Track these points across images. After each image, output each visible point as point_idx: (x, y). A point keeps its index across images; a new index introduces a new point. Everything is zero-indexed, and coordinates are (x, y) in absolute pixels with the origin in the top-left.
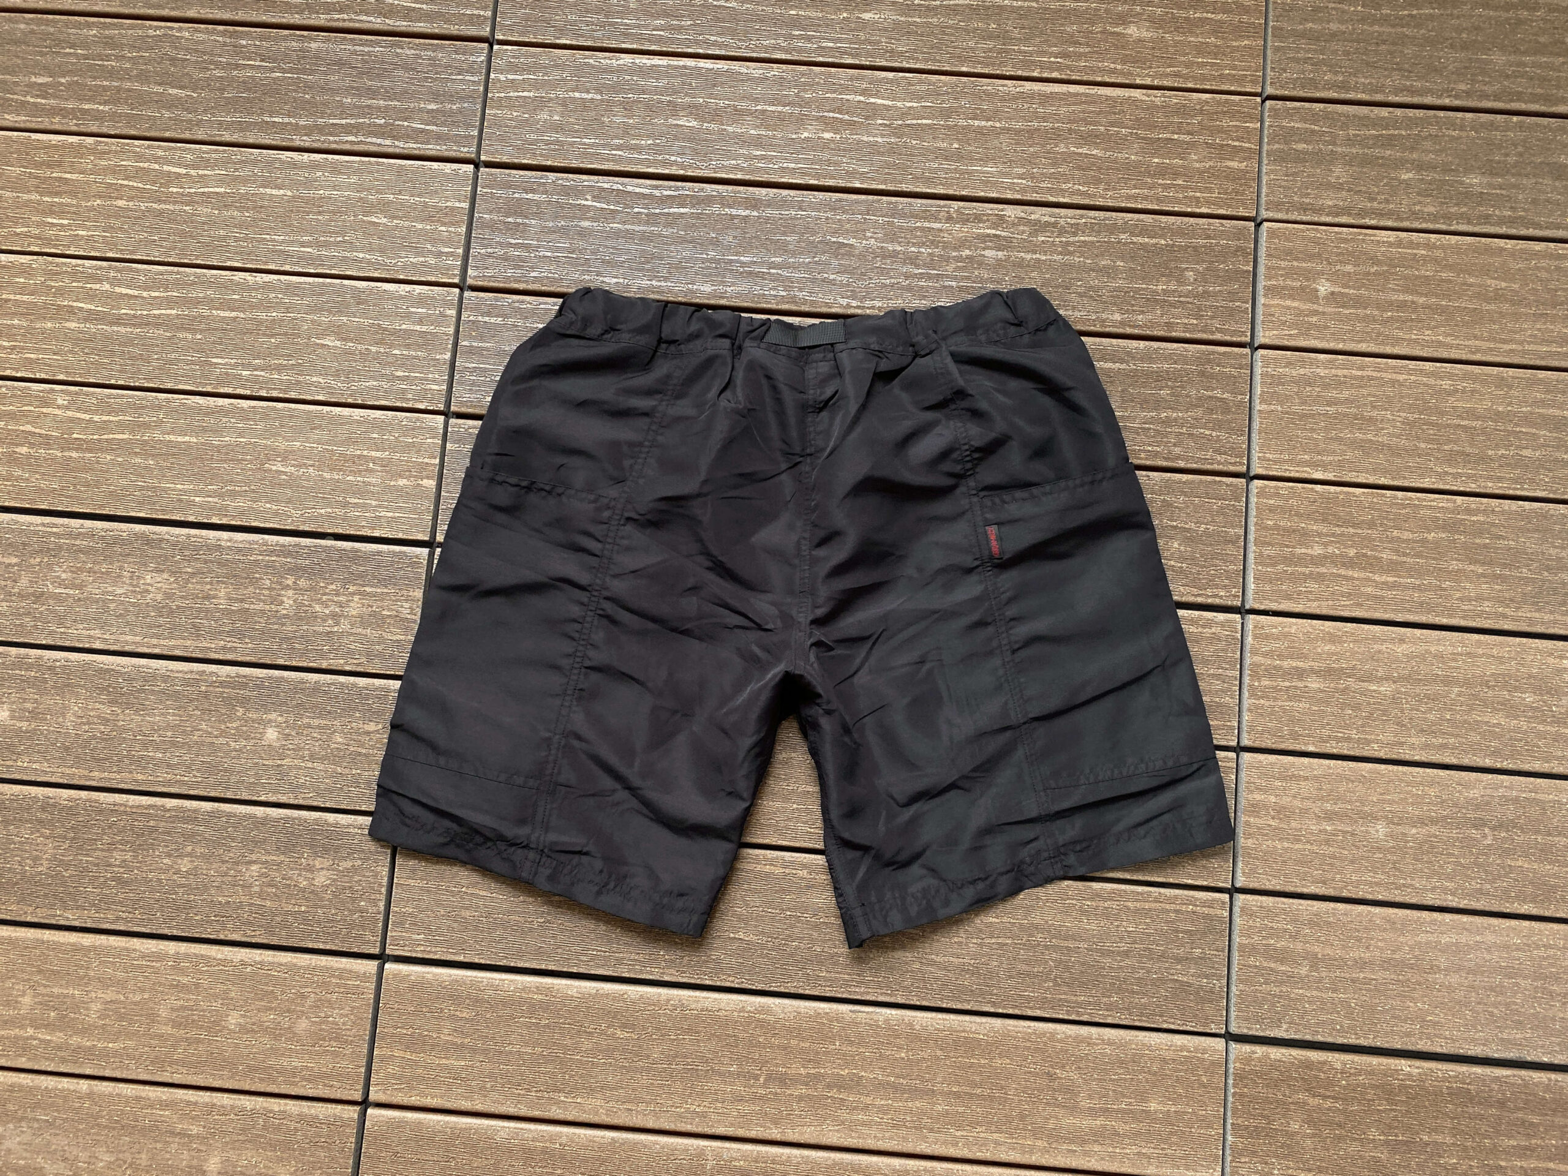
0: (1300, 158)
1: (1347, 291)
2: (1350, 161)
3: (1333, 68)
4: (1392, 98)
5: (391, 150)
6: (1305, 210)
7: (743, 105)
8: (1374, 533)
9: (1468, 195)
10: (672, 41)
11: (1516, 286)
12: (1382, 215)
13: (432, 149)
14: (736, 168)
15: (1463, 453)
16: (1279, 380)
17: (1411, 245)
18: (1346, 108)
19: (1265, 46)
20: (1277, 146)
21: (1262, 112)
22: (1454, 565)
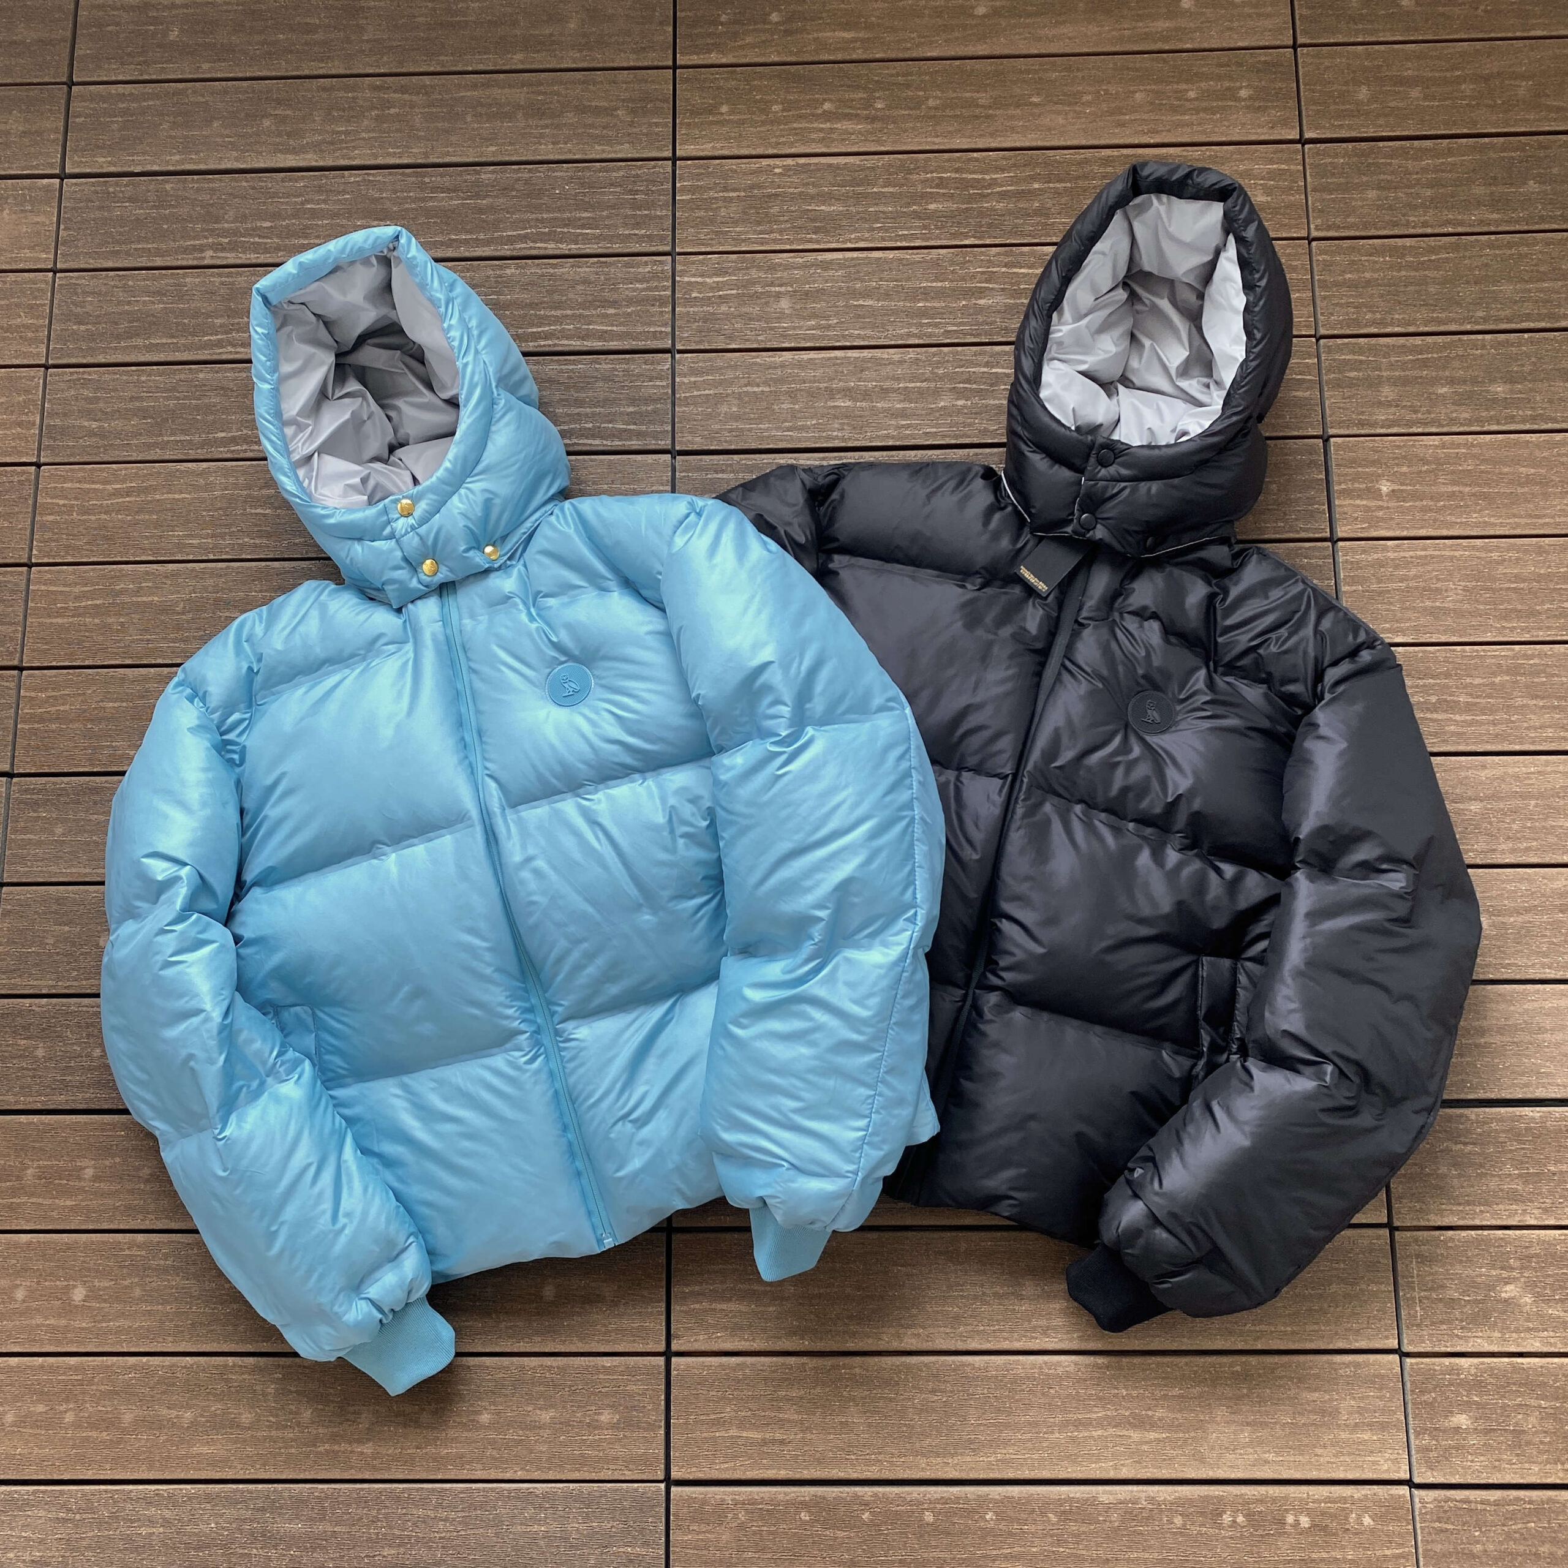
0: (1352, 384)
1: (1405, 488)
2: (1394, 382)
3: (1371, 308)
4: (1423, 329)
5: (601, 448)
6: (1363, 425)
7: (887, 384)
8: (1450, 682)
9: (1494, 401)
10: (823, 337)
11: (1543, 471)
12: (1426, 424)
13: (635, 444)
14: (888, 436)
15: (1516, 611)
16: (1356, 566)
17: (1453, 445)
18: (1386, 340)
19: (1313, 296)
22: (1519, 702)
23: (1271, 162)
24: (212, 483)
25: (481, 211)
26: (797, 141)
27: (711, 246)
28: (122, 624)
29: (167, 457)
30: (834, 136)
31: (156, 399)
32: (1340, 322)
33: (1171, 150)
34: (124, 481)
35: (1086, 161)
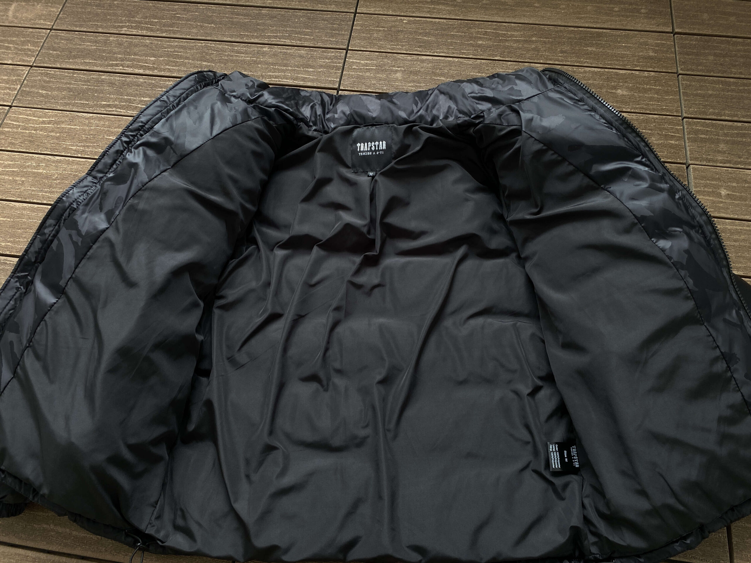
0: (703, 140)
1: (735, 194)
2: (727, 142)
3: (713, 107)
4: (741, 119)
6: (709, 161)
18: (721, 122)
19: (680, 98)
20: (692, 136)
21: (683, 123)
23: (658, 40)
24: (91, 123)
25: (258, 25)
26: (417, 11)
27: (367, 48)
28: (23, 182)
29: (74, 109)
30: (435, 11)
31: (78, 85)
32: (696, 112)
33: (605, 31)
34: (49, 117)
35: (561, 31)
